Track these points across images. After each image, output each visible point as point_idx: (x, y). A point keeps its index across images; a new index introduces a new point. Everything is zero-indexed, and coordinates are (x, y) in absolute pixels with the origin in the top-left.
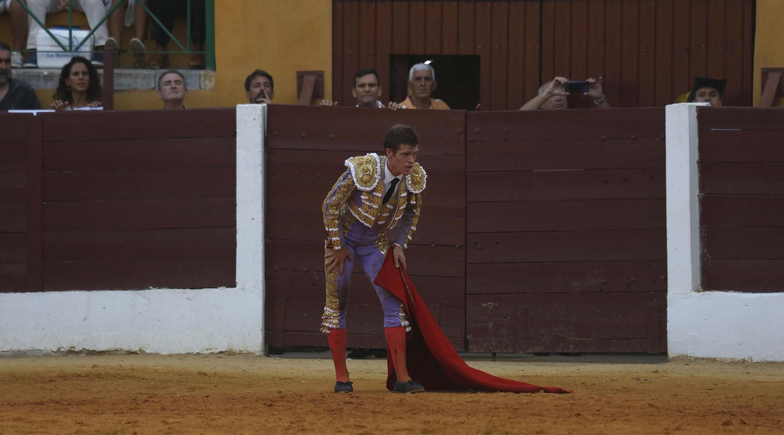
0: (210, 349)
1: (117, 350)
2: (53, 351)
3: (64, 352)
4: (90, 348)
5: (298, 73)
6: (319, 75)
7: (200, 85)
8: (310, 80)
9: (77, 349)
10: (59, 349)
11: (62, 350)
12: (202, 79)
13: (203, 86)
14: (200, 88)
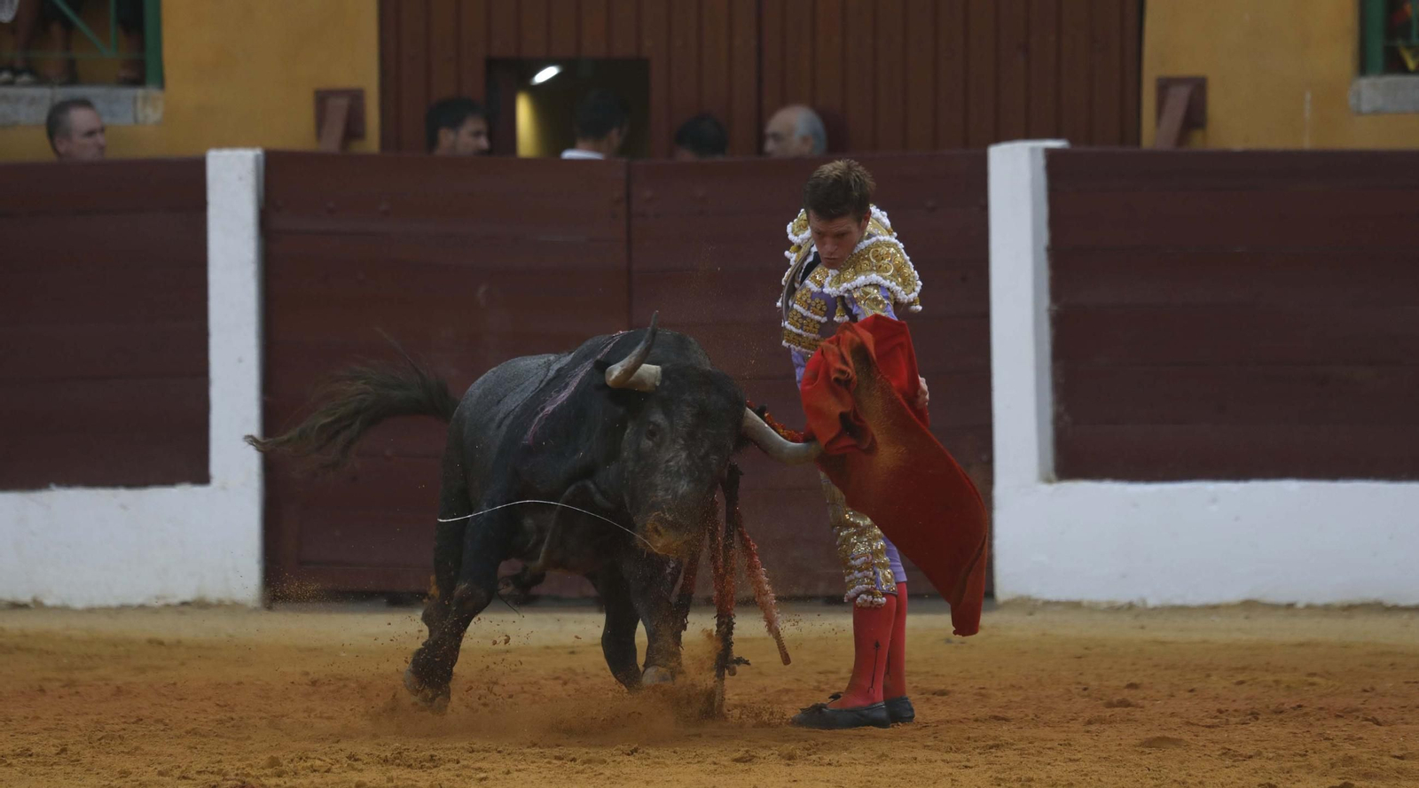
0: (162, 598)
5: (317, 92)
6: (356, 96)
7: (135, 117)
8: (338, 107)
12: (140, 104)
13: (141, 117)
14: (136, 122)
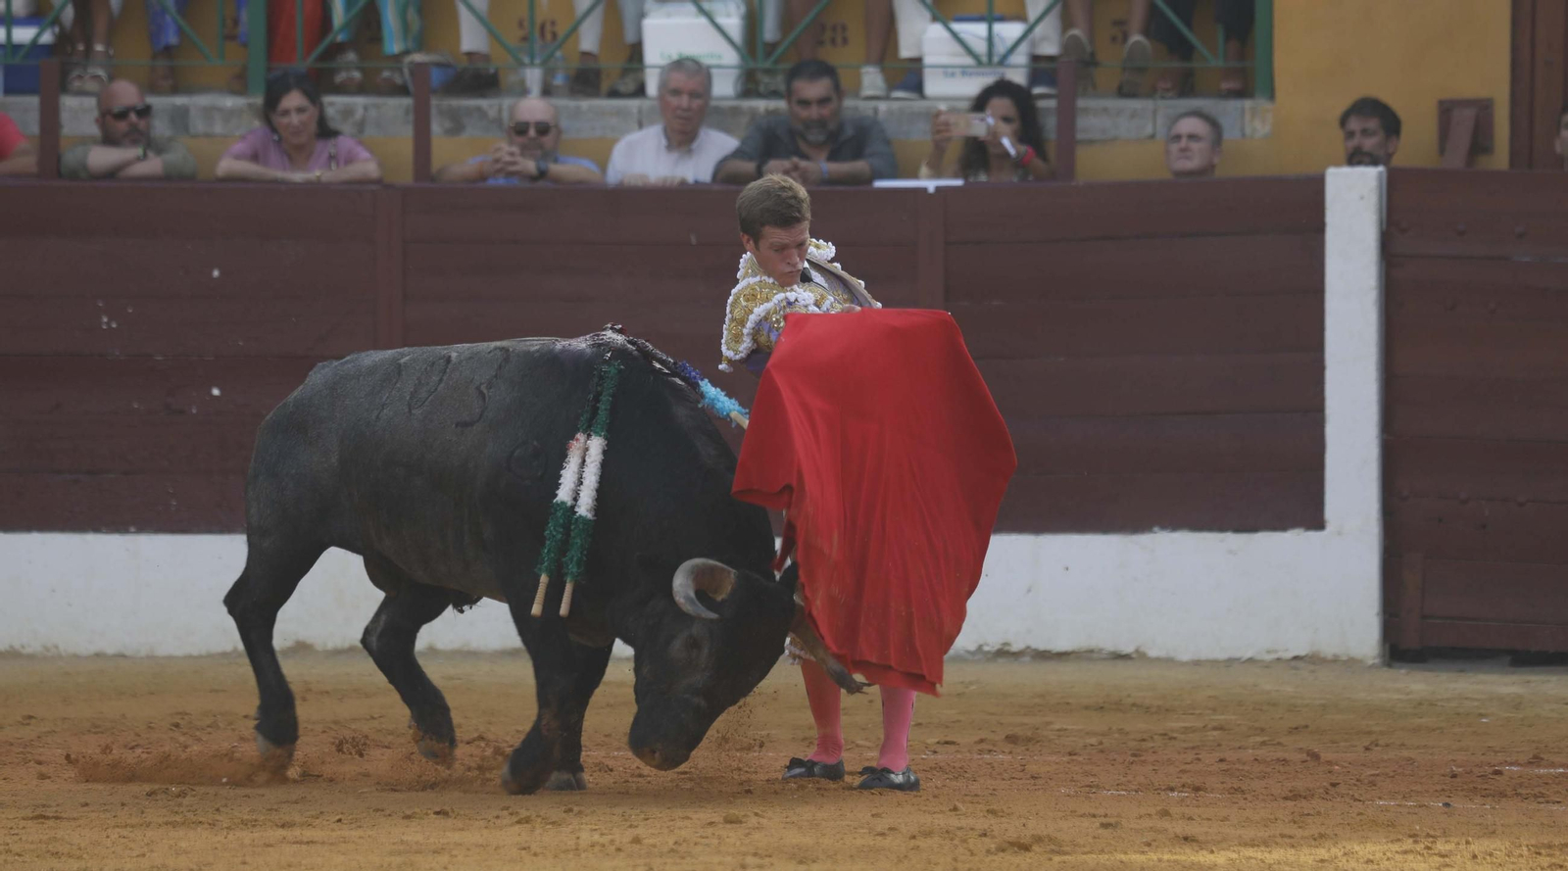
0: (1276, 651)
1: (1092, 651)
2: (968, 652)
3: (988, 652)
4: (1042, 647)
5: (1441, 103)
6: (1484, 107)
7: (1242, 130)
8: (1464, 119)
9: (1015, 648)
10: (980, 647)
11: (986, 648)
12: (1248, 117)
13: (1248, 131)
14: (1244, 135)
